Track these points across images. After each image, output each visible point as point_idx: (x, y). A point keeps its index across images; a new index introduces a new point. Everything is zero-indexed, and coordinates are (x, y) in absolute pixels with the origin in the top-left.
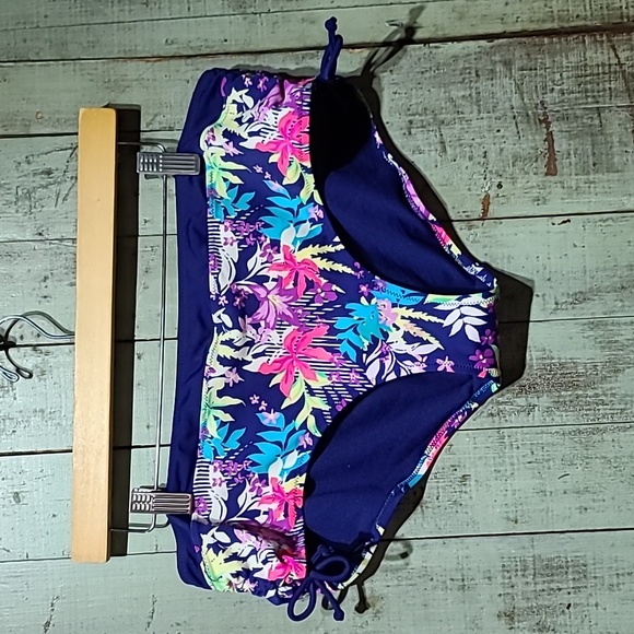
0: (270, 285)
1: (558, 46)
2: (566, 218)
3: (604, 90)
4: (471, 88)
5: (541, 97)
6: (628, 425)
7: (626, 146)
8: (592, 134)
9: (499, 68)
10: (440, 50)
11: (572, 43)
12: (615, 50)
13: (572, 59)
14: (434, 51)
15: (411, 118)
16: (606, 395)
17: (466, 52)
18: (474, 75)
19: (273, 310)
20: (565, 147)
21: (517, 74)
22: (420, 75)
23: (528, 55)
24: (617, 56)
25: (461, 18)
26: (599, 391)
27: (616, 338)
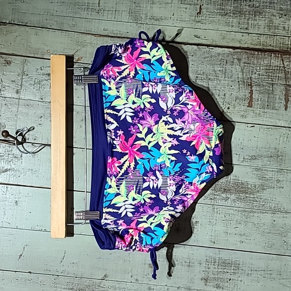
1: (260, 56)
2: (253, 125)
3: (276, 76)
4: (223, 67)
5: (250, 75)
6: (264, 211)
7: (281, 100)
8: (268, 93)
9: (236, 61)
10: (213, 50)
11: (266, 56)
12: (283, 61)
13: (265, 62)
14: (211, 50)
15: (197, 75)
16: (258, 198)
17: (223, 52)
18: (225, 62)
20: (257, 97)
21: (242, 65)
22: (203, 59)
23: (248, 58)
24: (283, 63)
25: (223, 38)
26: (255, 196)
27: (266, 176)
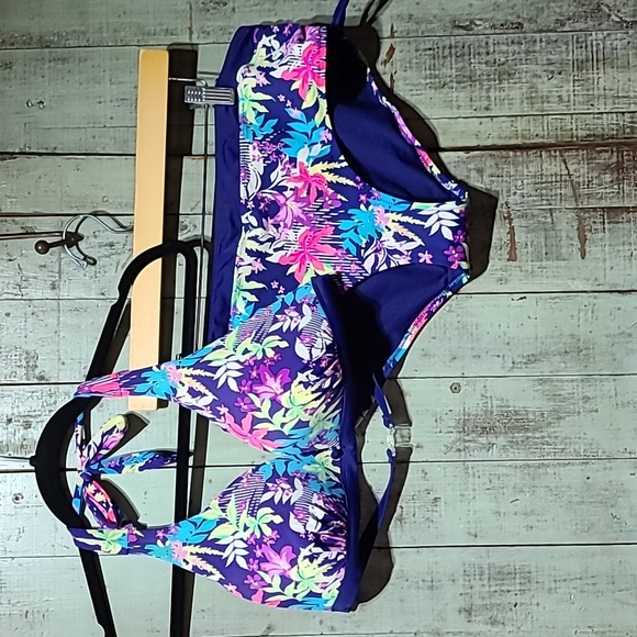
0: (288, 193)
19: (290, 214)
